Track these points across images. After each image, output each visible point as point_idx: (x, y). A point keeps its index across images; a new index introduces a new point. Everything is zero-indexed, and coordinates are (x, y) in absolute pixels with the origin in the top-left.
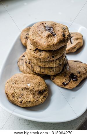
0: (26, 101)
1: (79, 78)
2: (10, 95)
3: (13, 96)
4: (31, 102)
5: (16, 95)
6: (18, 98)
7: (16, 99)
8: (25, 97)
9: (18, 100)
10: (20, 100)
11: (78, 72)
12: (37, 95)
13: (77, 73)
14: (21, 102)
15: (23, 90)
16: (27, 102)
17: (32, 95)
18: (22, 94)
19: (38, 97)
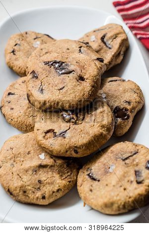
0: (51, 193)
1: (131, 112)
2: (18, 191)
3: (25, 192)
4: (61, 190)
5: (29, 188)
6: (34, 192)
7: (31, 196)
8: (47, 185)
9: (37, 196)
10: (39, 194)
11: (127, 102)
12: (66, 172)
13: (125, 104)
14: (44, 198)
15: (36, 171)
16: (54, 192)
17: (57, 176)
18: (40, 182)
19: (69, 174)
